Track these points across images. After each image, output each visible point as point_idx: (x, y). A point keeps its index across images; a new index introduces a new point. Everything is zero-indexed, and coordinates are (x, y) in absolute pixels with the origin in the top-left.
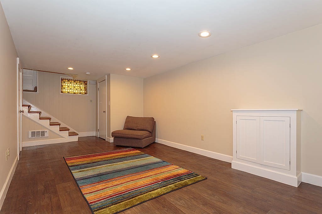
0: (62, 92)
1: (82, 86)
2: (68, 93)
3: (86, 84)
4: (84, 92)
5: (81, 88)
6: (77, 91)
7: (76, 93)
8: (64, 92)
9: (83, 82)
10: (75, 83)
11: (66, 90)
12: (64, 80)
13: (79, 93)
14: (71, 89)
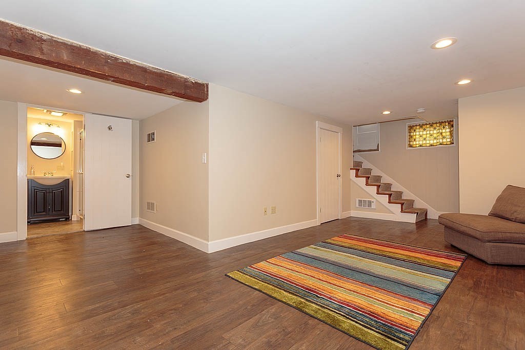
0: (411, 146)
1: (446, 131)
2: (421, 146)
3: (452, 126)
4: (448, 140)
5: (444, 134)
6: (435, 141)
7: (434, 144)
8: (415, 146)
9: (447, 124)
10: (432, 129)
11: (417, 143)
12: (415, 128)
13: (438, 144)
14: (425, 139)
